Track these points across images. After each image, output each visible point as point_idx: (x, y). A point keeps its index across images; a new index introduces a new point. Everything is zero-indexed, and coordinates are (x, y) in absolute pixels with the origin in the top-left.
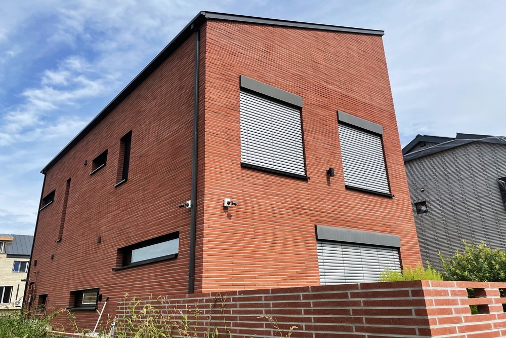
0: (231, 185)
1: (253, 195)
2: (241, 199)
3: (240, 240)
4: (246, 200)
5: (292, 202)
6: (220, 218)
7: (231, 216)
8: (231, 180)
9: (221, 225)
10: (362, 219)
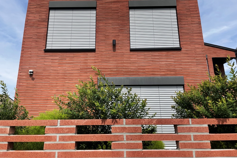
0: (36, 63)
1: (51, 66)
2: (42, 69)
3: (39, 91)
4: (46, 69)
5: (80, 66)
6: (27, 80)
7: (34, 79)
8: (37, 59)
9: (27, 84)
10: (144, 69)
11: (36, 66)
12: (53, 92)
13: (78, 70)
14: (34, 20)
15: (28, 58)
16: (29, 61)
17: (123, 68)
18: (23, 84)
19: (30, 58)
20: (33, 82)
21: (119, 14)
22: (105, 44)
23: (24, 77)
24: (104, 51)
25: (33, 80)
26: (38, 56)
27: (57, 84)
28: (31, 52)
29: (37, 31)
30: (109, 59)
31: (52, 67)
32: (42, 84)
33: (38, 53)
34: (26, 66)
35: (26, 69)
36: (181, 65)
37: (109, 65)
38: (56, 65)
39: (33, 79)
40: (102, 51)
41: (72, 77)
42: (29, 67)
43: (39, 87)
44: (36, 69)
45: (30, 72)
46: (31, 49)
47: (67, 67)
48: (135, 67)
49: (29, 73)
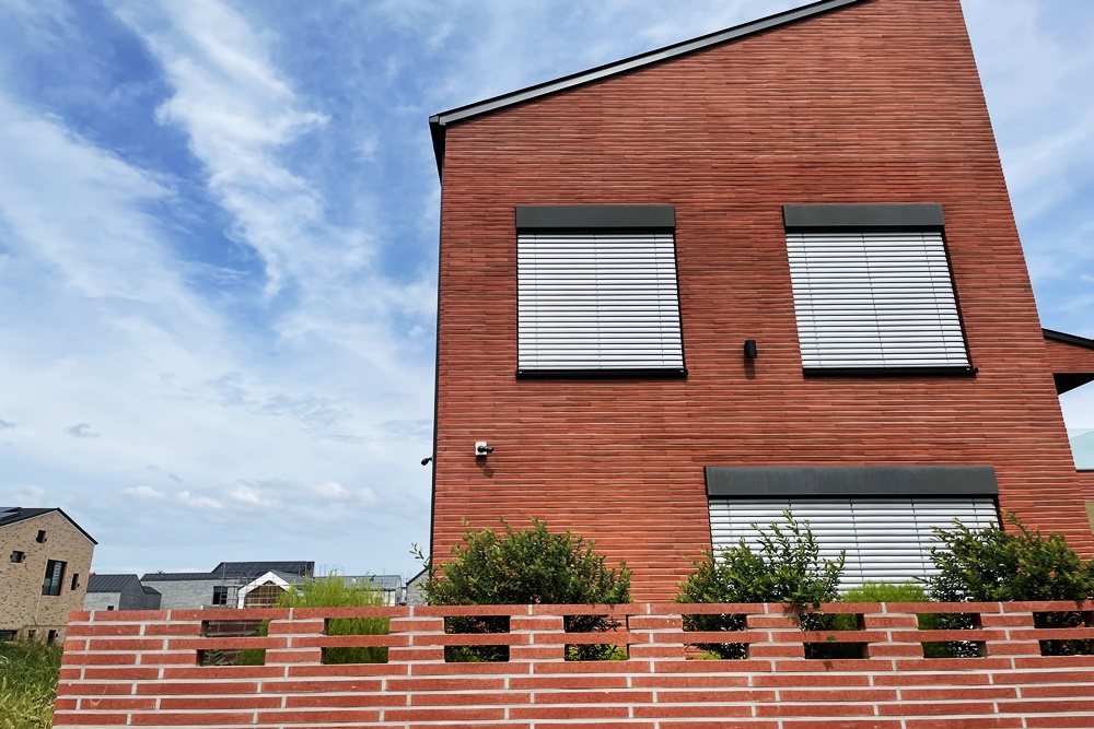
0: (494, 416)
1: (543, 427)
2: (515, 438)
4: (529, 438)
5: (641, 426)
6: (469, 478)
7: (493, 471)
8: (495, 405)
9: (471, 489)
10: (858, 440)
11: (494, 427)
12: (561, 518)
13: (634, 441)
14: (471, 270)
15: (463, 400)
16: (471, 411)
17: (788, 437)
18: (456, 489)
19: (471, 400)
20: (488, 483)
21: (754, 251)
22: (718, 352)
23: (459, 467)
24: (716, 378)
25: (490, 477)
26: (496, 394)
27: (570, 488)
28: (471, 379)
29: (483, 308)
30: (736, 404)
31: (547, 432)
32: (520, 489)
33: (495, 384)
34: (460, 427)
35: (461, 438)
36: (981, 425)
37: (737, 426)
38: (561, 423)
39: (489, 473)
40: (708, 378)
41: (618, 465)
42: (472, 432)
43: (514, 500)
44: (495, 438)
45: (480, 450)
46: (471, 369)
47: (597, 432)
48: (827, 431)
49: (477, 453)
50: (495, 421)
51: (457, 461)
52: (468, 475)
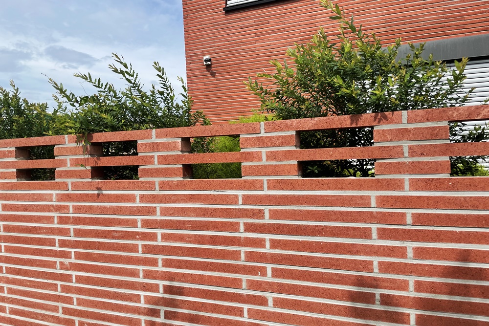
0: (214, 39)
1: (241, 42)
2: (227, 51)
3: (226, 96)
4: (233, 50)
6: (203, 78)
7: (215, 73)
8: (214, 33)
9: (205, 85)
11: (214, 46)
15: (197, 32)
16: (201, 38)
18: (197, 85)
19: (201, 31)
20: (213, 80)
23: (198, 72)
25: (214, 77)
26: (214, 26)
28: (200, 18)
31: (244, 45)
32: (230, 82)
33: (213, 19)
34: (197, 49)
35: (197, 55)
38: (251, 38)
39: (213, 74)
42: (203, 51)
43: (227, 89)
44: (215, 53)
45: (206, 61)
46: (199, 11)
47: (273, 40)
49: (205, 63)
50: (215, 42)
51: (196, 69)
52: (202, 77)
